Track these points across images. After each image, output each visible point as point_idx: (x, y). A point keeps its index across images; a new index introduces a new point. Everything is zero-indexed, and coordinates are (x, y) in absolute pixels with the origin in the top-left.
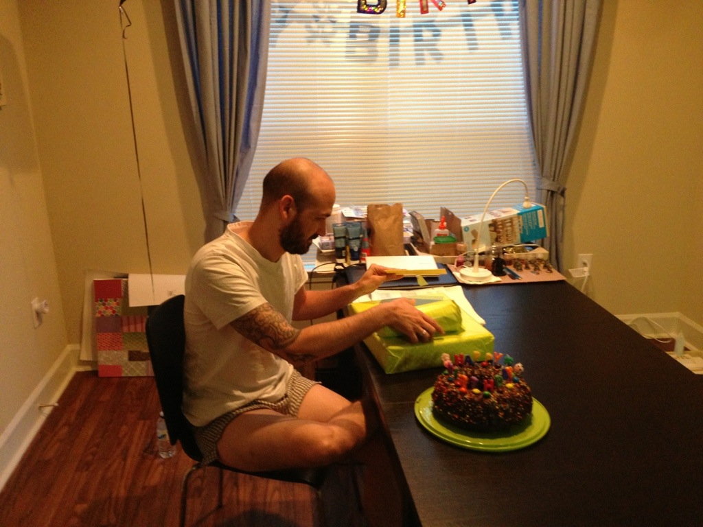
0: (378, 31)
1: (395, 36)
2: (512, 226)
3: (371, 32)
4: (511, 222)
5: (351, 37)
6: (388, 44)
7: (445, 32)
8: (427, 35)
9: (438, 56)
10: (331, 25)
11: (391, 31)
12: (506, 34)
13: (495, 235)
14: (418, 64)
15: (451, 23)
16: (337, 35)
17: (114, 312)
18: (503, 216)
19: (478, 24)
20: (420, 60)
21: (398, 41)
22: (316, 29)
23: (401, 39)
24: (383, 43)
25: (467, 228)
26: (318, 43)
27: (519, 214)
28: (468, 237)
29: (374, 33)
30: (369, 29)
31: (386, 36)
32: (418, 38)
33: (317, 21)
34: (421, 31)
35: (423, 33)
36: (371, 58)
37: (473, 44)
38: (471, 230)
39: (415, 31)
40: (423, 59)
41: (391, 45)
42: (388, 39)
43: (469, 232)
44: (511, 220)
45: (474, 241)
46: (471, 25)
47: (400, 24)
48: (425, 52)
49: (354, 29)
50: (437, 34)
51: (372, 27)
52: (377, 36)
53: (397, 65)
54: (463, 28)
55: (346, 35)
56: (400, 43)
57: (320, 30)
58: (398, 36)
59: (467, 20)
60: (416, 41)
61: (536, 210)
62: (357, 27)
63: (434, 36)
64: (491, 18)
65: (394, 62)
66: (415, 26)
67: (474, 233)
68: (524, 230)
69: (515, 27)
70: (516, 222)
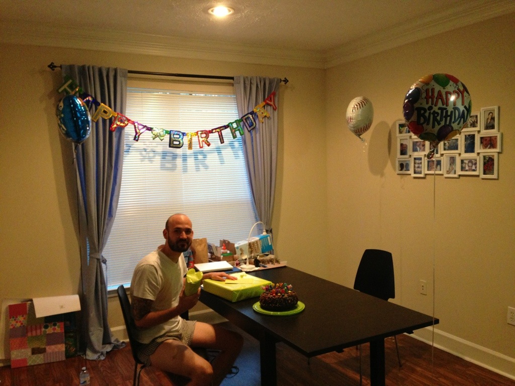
0: (177, 156)
1: (185, 158)
2: (257, 245)
3: (173, 156)
4: (257, 243)
5: (163, 158)
6: (182, 161)
7: (209, 156)
8: (200, 157)
9: (206, 167)
10: (153, 152)
11: (183, 156)
12: (237, 157)
13: (250, 250)
14: (197, 171)
15: (211, 152)
16: (156, 157)
17: (22, 324)
18: (253, 240)
19: (224, 152)
20: (198, 169)
21: (186, 160)
22: (145, 155)
23: (188, 159)
24: (179, 161)
25: (238, 248)
26: (146, 161)
27: (260, 239)
28: (238, 252)
29: (175, 157)
30: (172, 155)
31: (180, 158)
32: (196, 159)
33: (145, 151)
34: (197, 155)
35: (199, 156)
36: (173, 168)
37: (222, 161)
38: (239, 248)
39: (195, 155)
40: (199, 169)
41: (183, 162)
42: (182, 159)
43: (239, 249)
44: (257, 242)
45: (241, 254)
46: (221, 153)
47: (187, 152)
48: (200, 165)
49: (164, 155)
50: (205, 156)
51: (173, 153)
52: (176, 158)
53: (187, 171)
54: (217, 154)
55: (160, 157)
56: (188, 161)
57: (147, 155)
58: (186, 158)
59: (219, 151)
60: (195, 160)
61: (267, 237)
62: (166, 153)
63: (204, 157)
64: (229, 150)
65: (185, 170)
66: (194, 153)
67: (241, 250)
68: (263, 247)
69: (241, 154)
70: (259, 243)
